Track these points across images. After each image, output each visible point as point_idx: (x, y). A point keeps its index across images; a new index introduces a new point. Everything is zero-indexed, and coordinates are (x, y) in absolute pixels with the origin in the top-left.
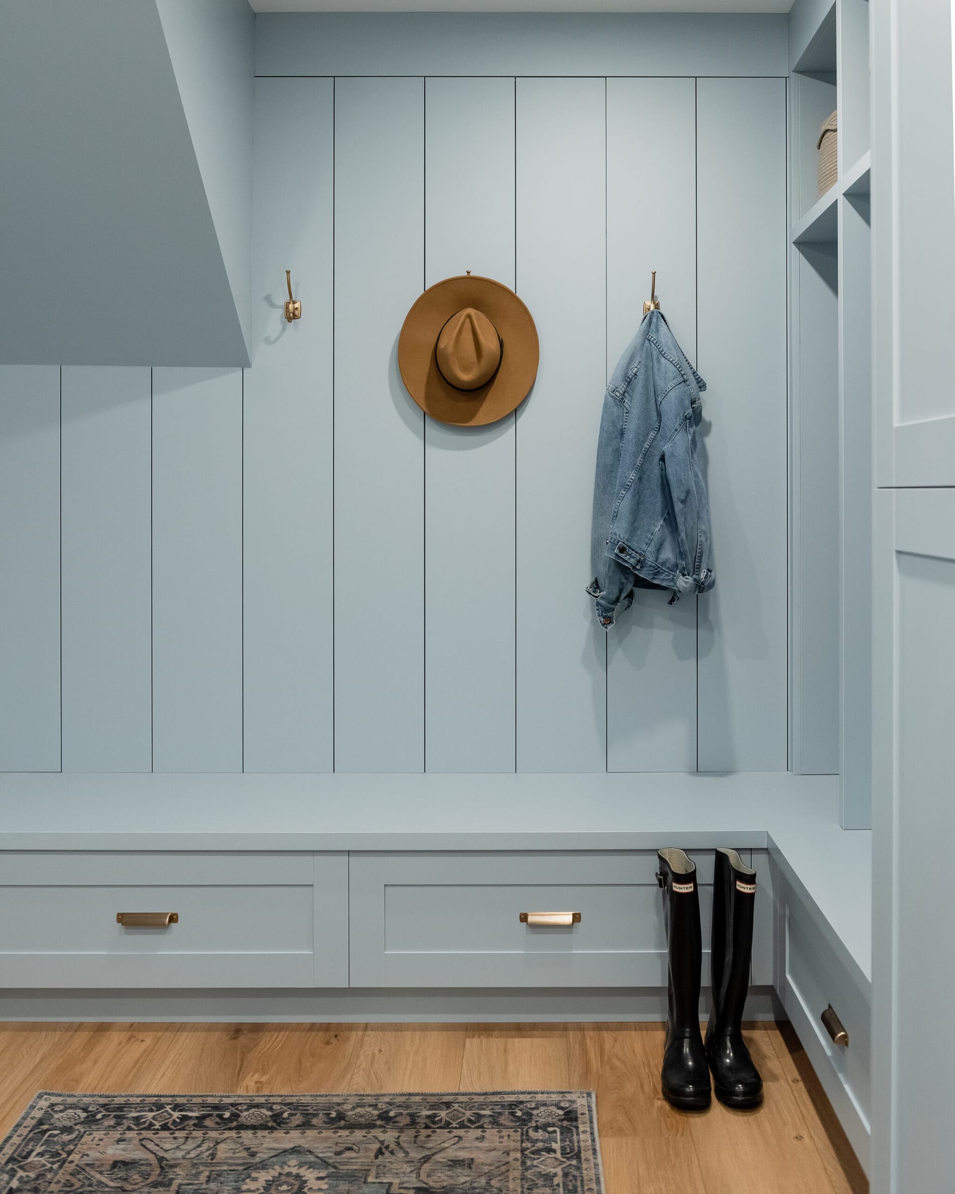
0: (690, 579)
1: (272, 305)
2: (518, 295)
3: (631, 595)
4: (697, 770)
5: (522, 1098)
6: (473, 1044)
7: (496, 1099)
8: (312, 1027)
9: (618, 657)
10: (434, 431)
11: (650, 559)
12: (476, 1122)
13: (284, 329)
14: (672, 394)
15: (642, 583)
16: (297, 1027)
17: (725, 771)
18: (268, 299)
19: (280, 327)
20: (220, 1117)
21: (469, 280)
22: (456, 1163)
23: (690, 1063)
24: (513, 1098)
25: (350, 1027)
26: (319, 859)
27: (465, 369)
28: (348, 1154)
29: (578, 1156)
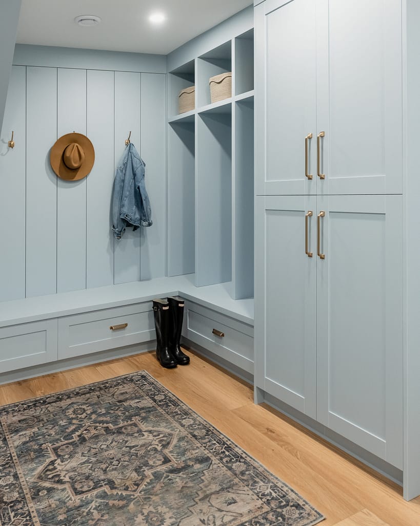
0: (147, 223)
1: (4, 142)
2: (88, 137)
3: (125, 230)
4: (140, 280)
5: (126, 376)
6: (99, 368)
7: (119, 378)
8: (43, 377)
9: (118, 249)
10: (60, 183)
11: (133, 217)
12: (118, 384)
13: (8, 150)
14: (139, 169)
15: (129, 225)
16: (38, 378)
17: (149, 279)
18: (2, 140)
19: (7, 150)
20: (40, 403)
21: (74, 134)
22: (122, 394)
23: (168, 357)
24: (124, 377)
25: (56, 374)
26: (48, 321)
27: (75, 163)
28: (89, 400)
29: (153, 384)
